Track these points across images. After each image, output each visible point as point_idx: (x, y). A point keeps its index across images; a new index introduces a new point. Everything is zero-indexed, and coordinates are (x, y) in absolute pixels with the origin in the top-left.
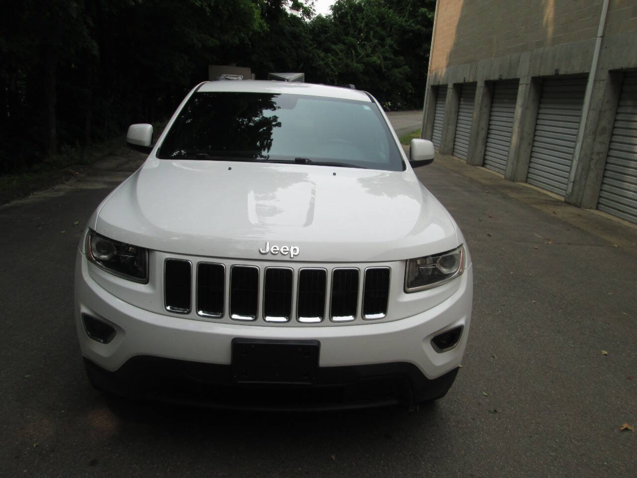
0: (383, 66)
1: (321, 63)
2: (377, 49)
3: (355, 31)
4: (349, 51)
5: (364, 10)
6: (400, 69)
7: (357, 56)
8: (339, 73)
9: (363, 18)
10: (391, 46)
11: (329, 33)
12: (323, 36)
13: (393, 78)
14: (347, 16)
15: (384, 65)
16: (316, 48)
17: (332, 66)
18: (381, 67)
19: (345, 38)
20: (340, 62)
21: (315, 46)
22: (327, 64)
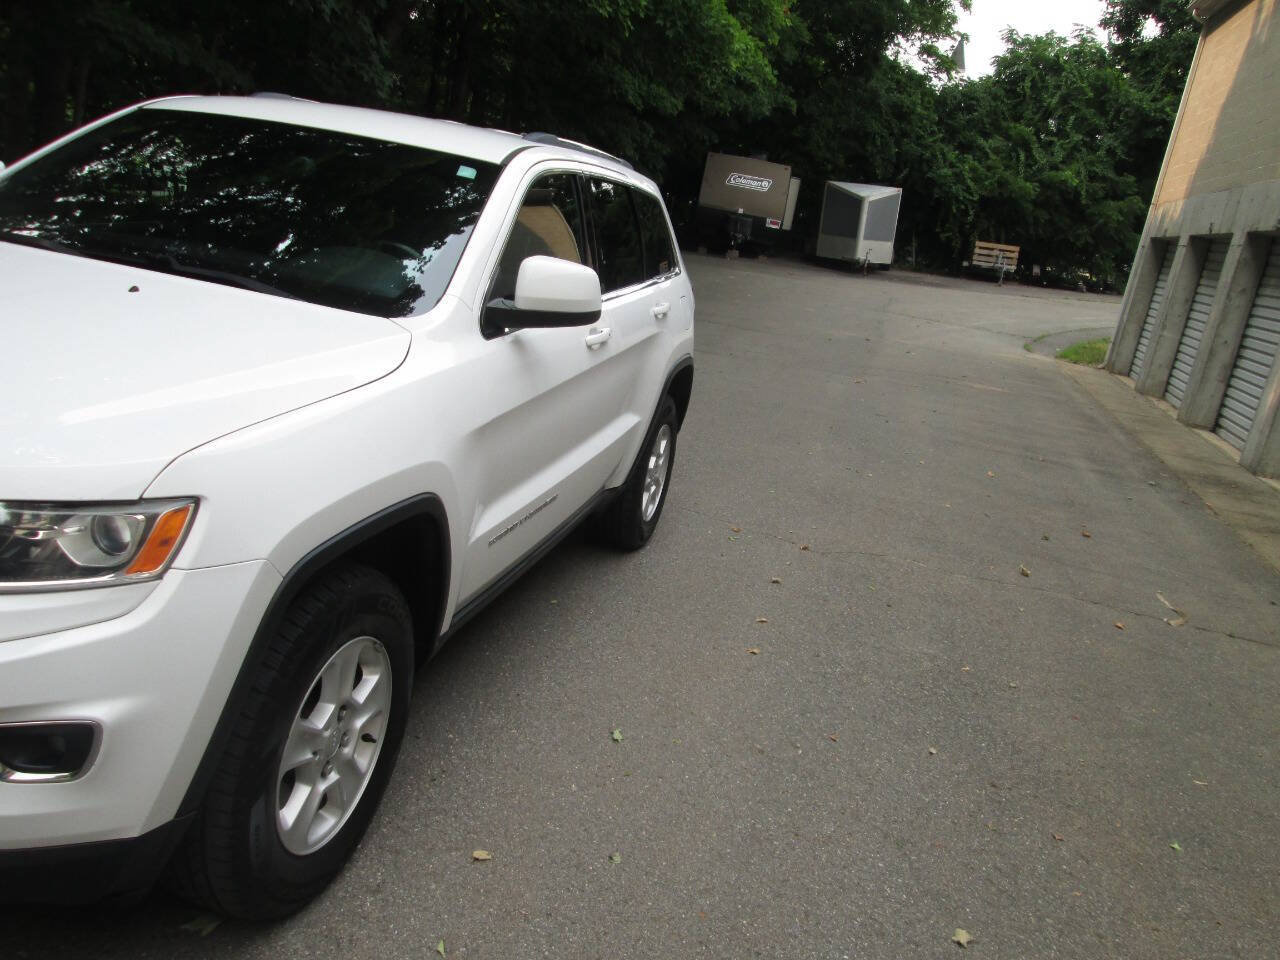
0: (1083, 193)
1: (946, 171)
2: (1078, 155)
3: (1035, 113)
4: (1013, 154)
5: (1064, 70)
6: (1121, 202)
7: (1029, 166)
8: (982, 198)
9: (1058, 87)
10: (1111, 152)
11: (976, 111)
12: (962, 118)
13: (1101, 221)
14: (1023, 80)
15: (1087, 191)
16: (943, 140)
17: (969, 181)
18: (1077, 194)
19: (1012, 125)
20: (989, 174)
21: (941, 135)
22: (959, 177)
